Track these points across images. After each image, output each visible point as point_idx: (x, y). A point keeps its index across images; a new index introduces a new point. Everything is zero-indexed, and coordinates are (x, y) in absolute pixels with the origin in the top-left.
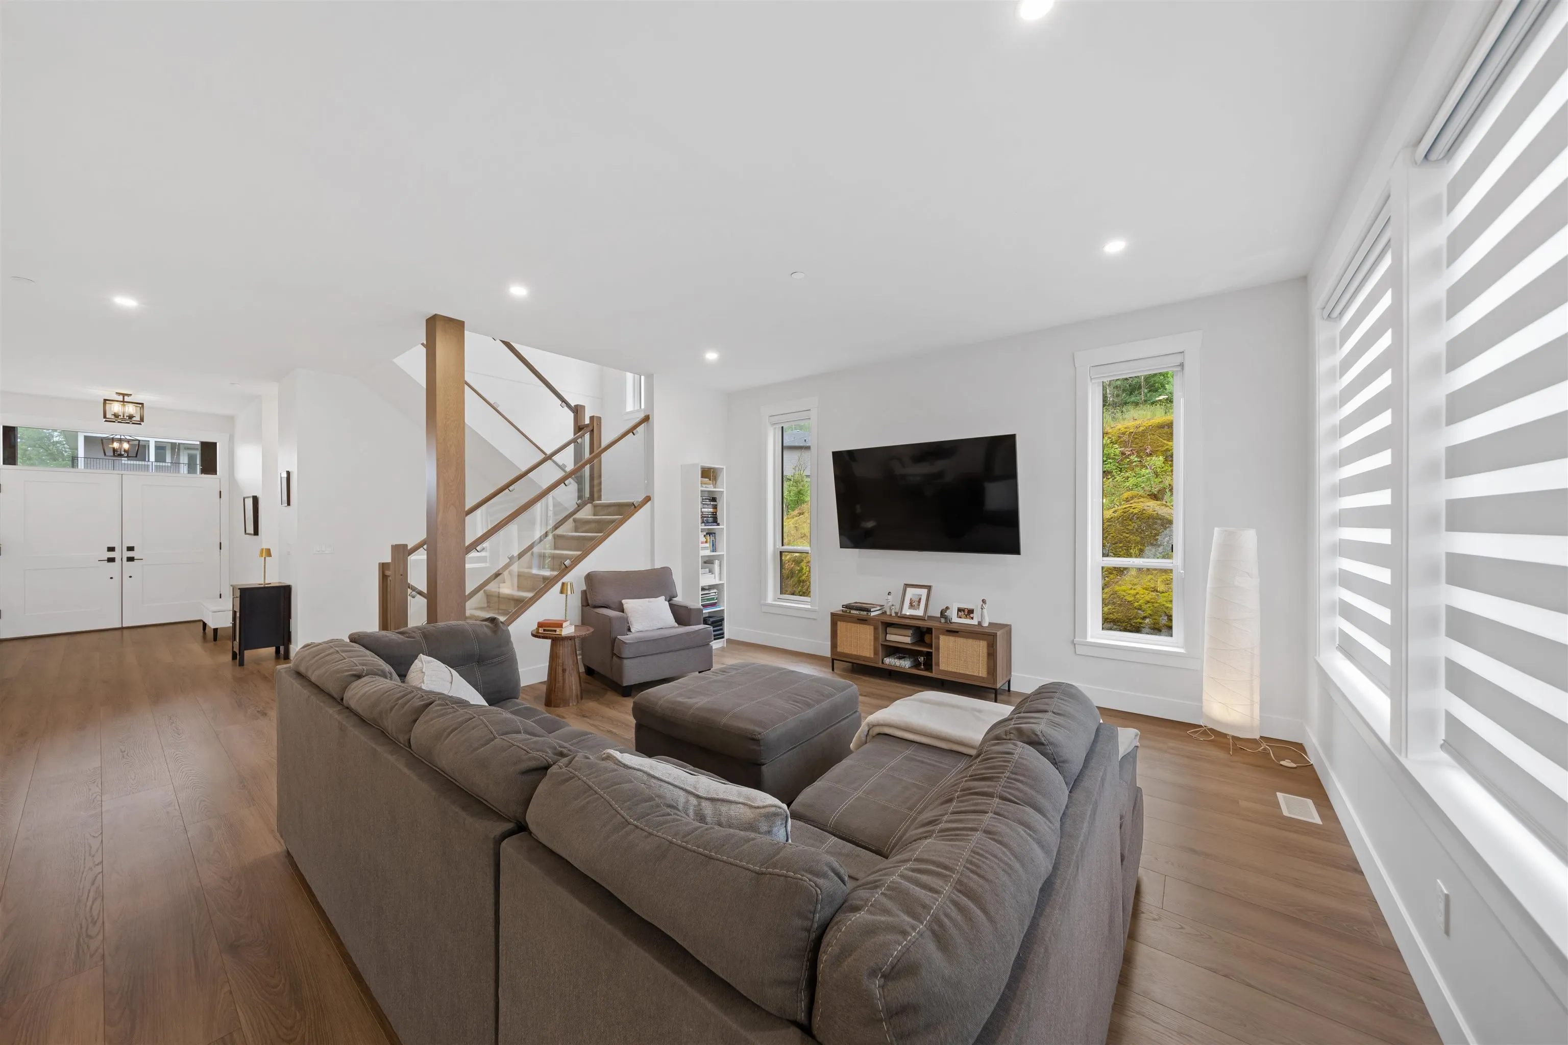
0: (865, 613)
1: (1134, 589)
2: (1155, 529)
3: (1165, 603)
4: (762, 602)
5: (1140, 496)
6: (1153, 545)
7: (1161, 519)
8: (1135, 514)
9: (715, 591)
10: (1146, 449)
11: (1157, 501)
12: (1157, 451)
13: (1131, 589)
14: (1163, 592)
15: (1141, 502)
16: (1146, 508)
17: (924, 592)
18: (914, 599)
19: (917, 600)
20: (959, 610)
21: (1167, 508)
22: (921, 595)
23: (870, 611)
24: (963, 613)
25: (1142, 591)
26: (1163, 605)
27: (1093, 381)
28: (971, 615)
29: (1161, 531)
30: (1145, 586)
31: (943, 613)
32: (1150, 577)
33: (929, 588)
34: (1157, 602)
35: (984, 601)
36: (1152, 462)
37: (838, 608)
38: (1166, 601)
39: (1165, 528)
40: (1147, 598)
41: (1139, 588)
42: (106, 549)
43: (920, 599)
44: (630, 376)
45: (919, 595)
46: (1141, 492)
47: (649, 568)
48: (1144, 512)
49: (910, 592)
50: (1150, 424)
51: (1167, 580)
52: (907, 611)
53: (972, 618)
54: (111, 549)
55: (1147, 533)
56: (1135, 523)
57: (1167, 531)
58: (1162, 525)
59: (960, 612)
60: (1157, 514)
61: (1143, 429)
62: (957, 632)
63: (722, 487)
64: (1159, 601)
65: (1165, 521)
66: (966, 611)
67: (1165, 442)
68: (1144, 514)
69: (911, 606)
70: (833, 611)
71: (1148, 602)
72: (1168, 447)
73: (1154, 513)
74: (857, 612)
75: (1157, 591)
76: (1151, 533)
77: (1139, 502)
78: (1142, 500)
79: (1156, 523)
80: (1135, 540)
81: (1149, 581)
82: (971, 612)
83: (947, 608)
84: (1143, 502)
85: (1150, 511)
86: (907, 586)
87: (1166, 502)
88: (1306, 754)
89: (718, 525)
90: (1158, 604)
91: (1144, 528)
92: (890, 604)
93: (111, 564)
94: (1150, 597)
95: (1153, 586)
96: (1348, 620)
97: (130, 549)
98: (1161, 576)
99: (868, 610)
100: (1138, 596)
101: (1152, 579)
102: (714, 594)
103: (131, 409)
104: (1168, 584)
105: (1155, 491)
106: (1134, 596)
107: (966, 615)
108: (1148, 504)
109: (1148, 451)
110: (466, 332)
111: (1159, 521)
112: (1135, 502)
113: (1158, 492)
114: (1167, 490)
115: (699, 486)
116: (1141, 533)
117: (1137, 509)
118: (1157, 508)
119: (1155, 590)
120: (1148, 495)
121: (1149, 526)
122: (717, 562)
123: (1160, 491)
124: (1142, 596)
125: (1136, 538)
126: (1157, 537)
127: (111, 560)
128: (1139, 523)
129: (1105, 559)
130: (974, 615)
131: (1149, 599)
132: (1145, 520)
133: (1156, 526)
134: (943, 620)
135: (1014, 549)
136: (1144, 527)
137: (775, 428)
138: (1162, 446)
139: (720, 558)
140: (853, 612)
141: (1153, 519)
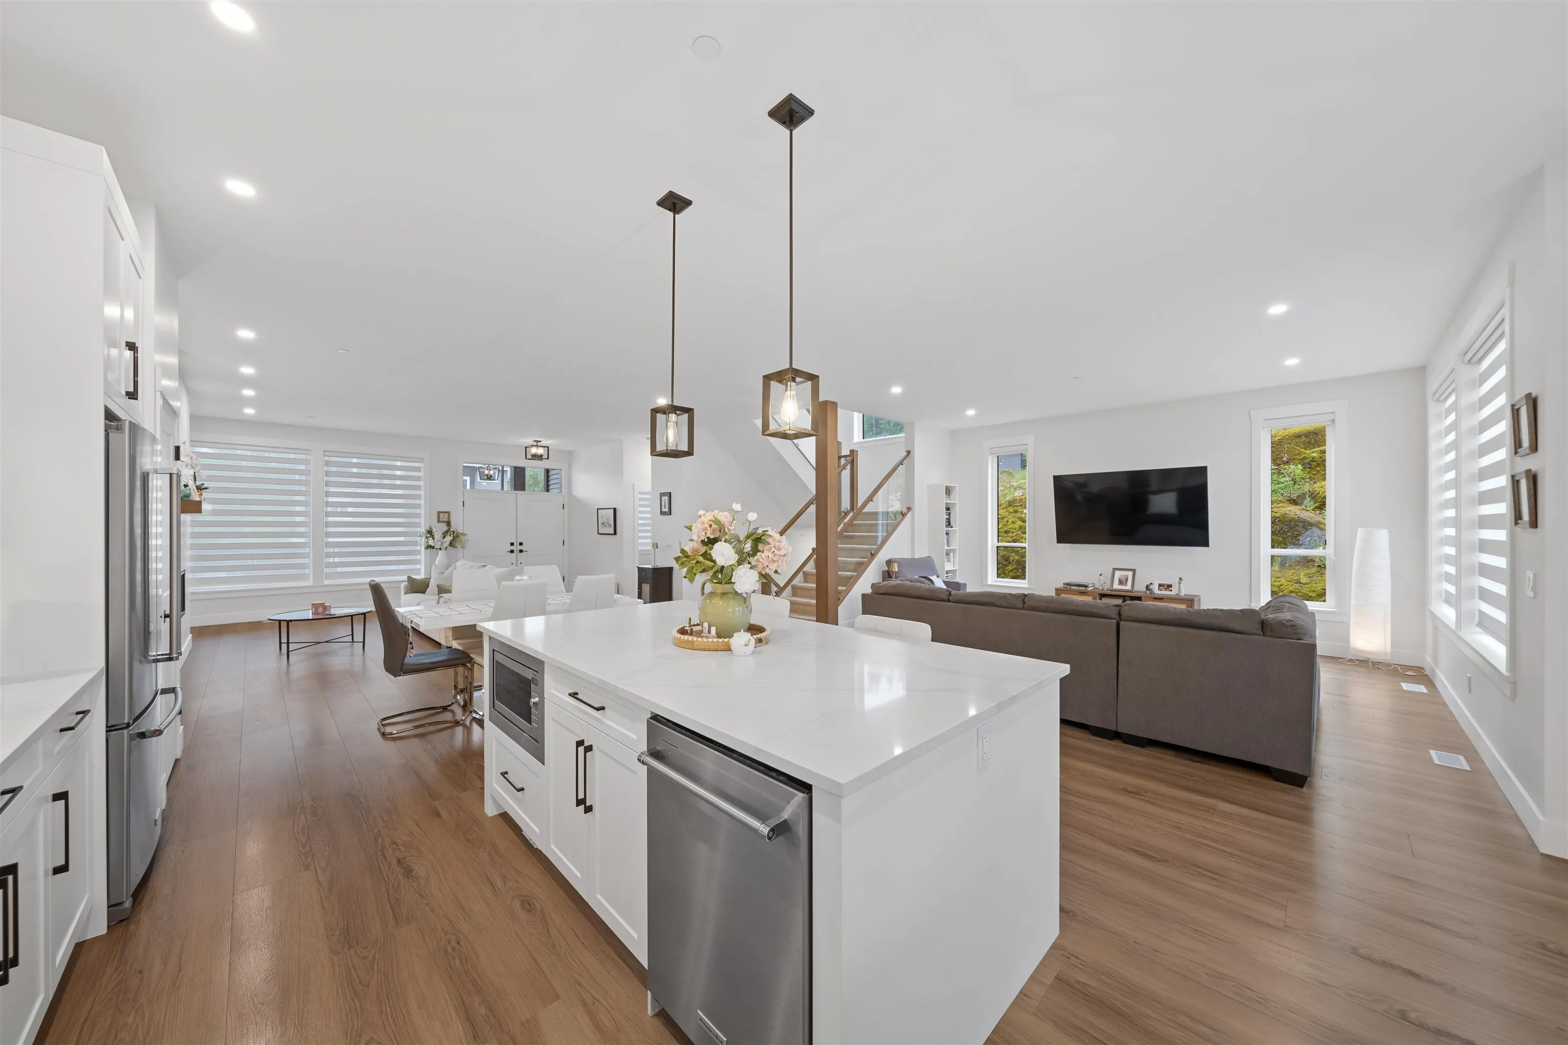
0: (1084, 588)
1: (1279, 581)
2: (1297, 530)
3: (1308, 593)
4: (984, 583)
5: (1280, 501)
6: (1296, 545)
7: (1302, 522)
8: (1277, 518)
9: (951, 575)
10: (1282, 457)
11: (1296, 505)
12: (1294, 459)
13: (1275, 581)
14: (1306, 584)
15: (1281, 506)
16: (1288, 512)
17: (1130, 574)
18: (1122, 579)
19: (1125, 579)
20: (1160, 585)
21: (1308, 512)
22: (1128, 576)
23: (1088, 587)
24: (1163, 587)
25: (1286, 583)
26: (1306, 594)
27: (1264, 429)
28: (1170, 589)
29: (1302, 532)
30: (1289, 579)
31: (1147, 587)
32: (1292, 571)
33: (1134, 571)
34: (1300, 592)
35: (1180, 579)
36: (1290, 470)
37: (1060, 585)
38: (1309, 591)
39: (1307, 530)
40: (1291, 588)
41: (1283, 581)
42: (510, 544)
43: (1127, 578)
44: (856, 414)
45: (1126, 576)
46: (1280, 498)
47: (910, 557)
48: (1286, 516)
49: (1118, 574)
50: (1286, 434)
51: (1310, 574)
52: (1116, 586)
53: (1171, 591)
54: (512, 544)
55: (1289, 534)
56: (1277, 525)
57: (1309, 532)
58: (1304, 528)
59: (1161, 586)
60: (1299, 517)
61: (1279, 438)
62: (1163, 599)
63: (955, 499)
64: (1302, 591)
65: (1306, 524)
66: (1166, 586)
67: (1302, 450)
68: (1286, 517)
69: (1121, 582)
70: (1057, 587)
71: (1293, 592)
72: (1305, 455)
73: (1295, 516)
74: (1077, 588)
75: (1300, 583)
76: (1293, 534)
77: (1279, 507)
78: (1282, 505)
79: (1297, 525)
80: (1277, 540)
81: (1293, 575)
82: (1170, 586)
83: (1151, 584)
84: (1283, 507)
85: (1292, 515)
86: (1115, 569)
87: (1306, 507)
88: (1424, 670)
89: (952, 527)
90: (1301, 594)
91: (1286, 530)
92: (1102, 582)
93: (512, 554)
94: (1294, 587)
95: (1296, 578)
96: (1449, 583)
97: (521, 544)
98: (1303, 570)
99: (1086, 586)
100: (1282, 587)
101: (1295, 573)
102: (950, 577)
103: (540, 451)
104: (1310, 577)
105: (1294, 497)
106: (1279, 587)
107: (1166, 589)
108: (1289, 508)
109: (1284, 459)
110: (838, 409)
111: (1301, 524)
112: (1275, 507)
113: (1297, 498)
114: (1307, 496)
115: (944, 500)
116: (1283, 534)
117: (1279, 513)
118: (1298, 512)
119: (1298, 582)
120: (1287, 500)
121: (1291, 528)
122: (952, 554)
123: (1299, 496)
124: (1287, 587)
125: (1278, 538)
126: (1299, 538)
127: (512, 551)
128: (1281, 525)
129: (1273, 550)
130: (1173, 588)
131: (1293, 590)
132: (1287, 523)
133: (1297, 528)
134: (1148, 592)
135: (1206, 544)
136: (1285, 528)
137: (992, 457)
138: (1299, 454)
139: (954, 551)
140: (1072, 587)
141: (1295, 521)
